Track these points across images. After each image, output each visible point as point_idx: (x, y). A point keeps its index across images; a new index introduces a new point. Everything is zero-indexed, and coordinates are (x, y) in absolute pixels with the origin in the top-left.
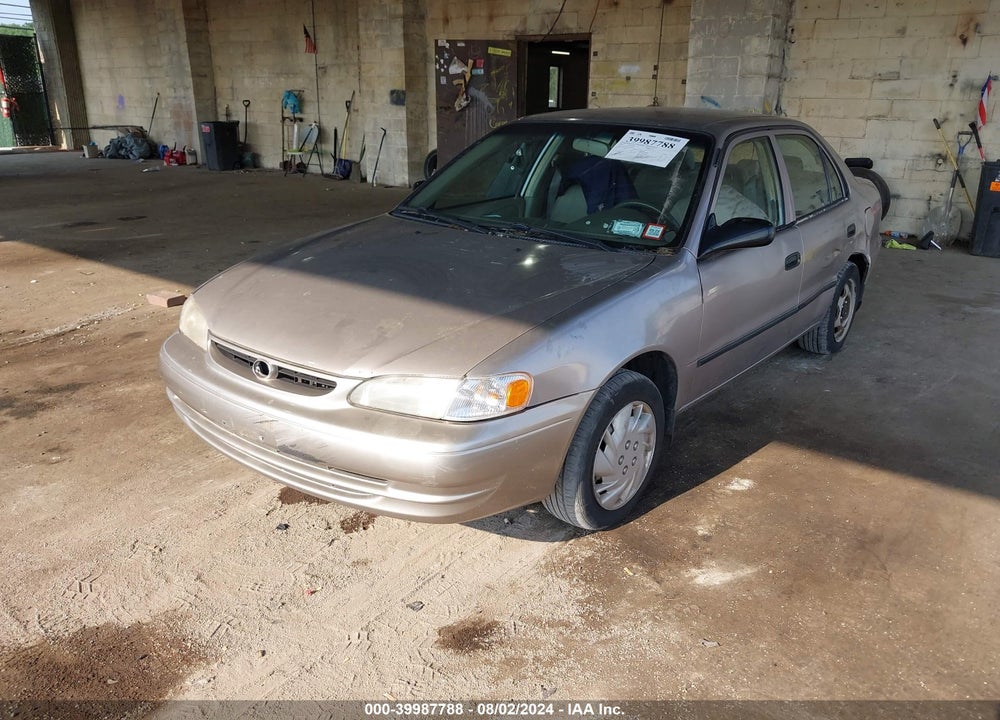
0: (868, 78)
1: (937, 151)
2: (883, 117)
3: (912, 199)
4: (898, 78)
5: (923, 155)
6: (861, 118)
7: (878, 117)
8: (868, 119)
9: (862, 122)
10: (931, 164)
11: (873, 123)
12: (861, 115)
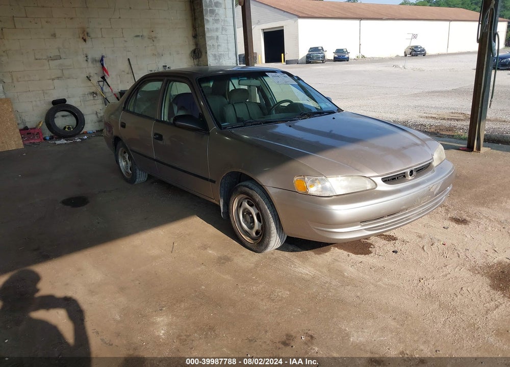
0: (46, 59)
1: (91, 91)
2: (60, 77)
3: (89, 114)
4: (61, 58)
5: (86, 93)
6: (49, 79)
7: (58, 78)
8: (53, 80)
9: (51, 81)
10: (91, 97)
11: (56, 81)
12: (48, 78)
